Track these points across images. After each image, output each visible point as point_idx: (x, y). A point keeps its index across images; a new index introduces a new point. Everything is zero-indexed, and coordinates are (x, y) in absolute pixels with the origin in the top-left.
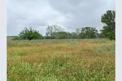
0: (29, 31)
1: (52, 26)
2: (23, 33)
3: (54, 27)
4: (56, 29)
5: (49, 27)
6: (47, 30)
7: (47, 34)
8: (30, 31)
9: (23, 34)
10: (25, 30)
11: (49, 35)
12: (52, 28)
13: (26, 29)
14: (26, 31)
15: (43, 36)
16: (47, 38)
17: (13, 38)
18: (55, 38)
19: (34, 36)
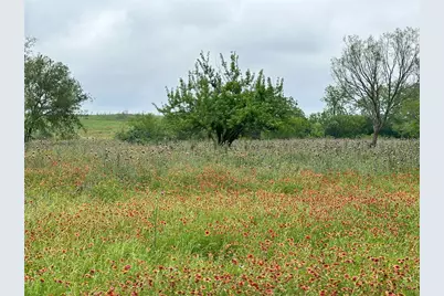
0: (225, 82)
1: (376, 39)
2: (188, 99)
3: (392, 50)
4: (408, 61)
5: (354, 52)
6: (338, 73)
7: (334, 98)
8: (229, 87)
9: (185, 105)
10: (197, 79)
11: (352, 109)
12: (378, 57)
13: (201, 70)
14: (203, 83)
15: (307, 114)
16: (338, 128)
17: (128, 128)
18: (395, 127)
19: (251, 118)
